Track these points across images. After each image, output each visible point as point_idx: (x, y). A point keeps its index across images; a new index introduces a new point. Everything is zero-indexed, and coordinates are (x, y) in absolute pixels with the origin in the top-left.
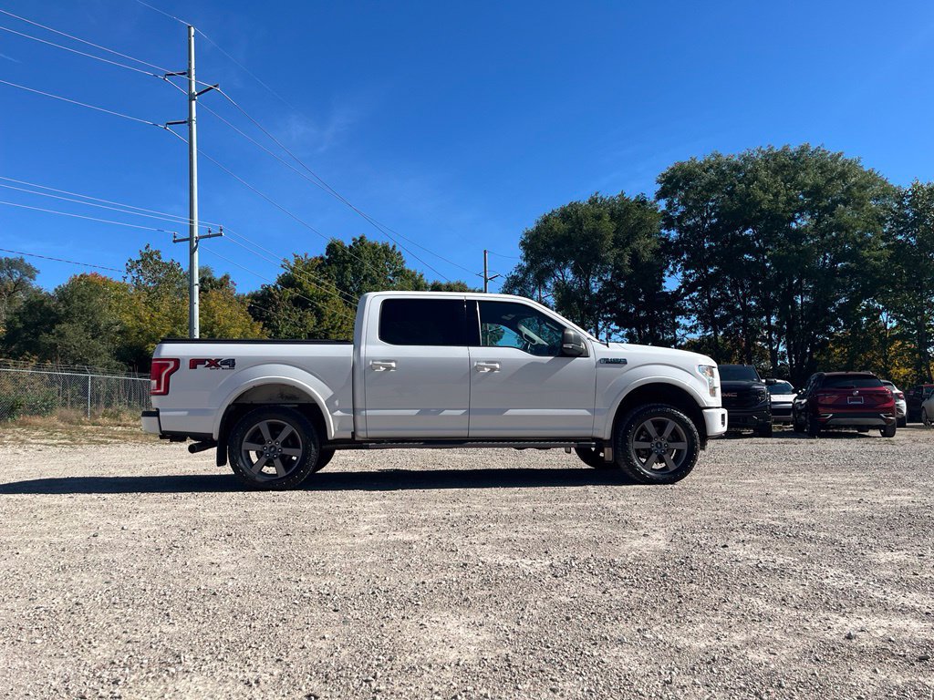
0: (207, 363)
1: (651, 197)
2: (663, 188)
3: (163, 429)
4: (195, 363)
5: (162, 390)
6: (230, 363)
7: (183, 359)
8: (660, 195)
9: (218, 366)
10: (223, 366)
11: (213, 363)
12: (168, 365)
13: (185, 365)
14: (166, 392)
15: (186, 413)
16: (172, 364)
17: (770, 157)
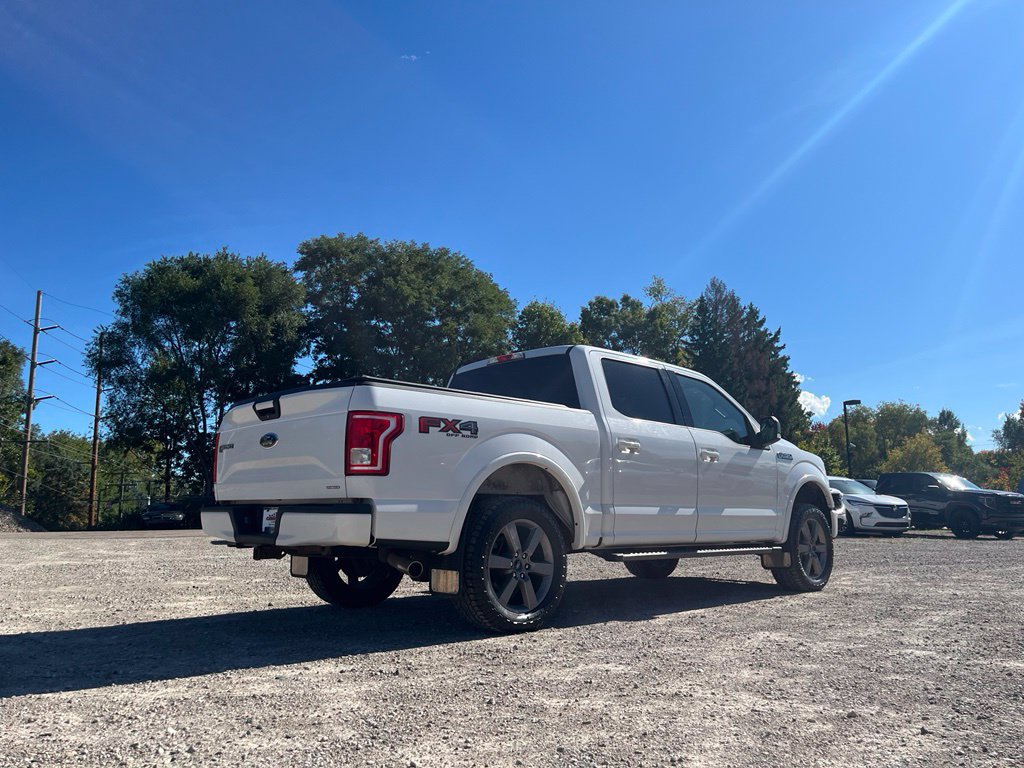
0: (443, 425)
1: (290, 266)
2: (303, 259)
3: (376, 537)
4: (427, 423)
5: (379, 467)
6: (471, 428)
7: (409, 416)
8: (299, 267)
9: (457, 432)
10: (463, 432)
11: (451, 426)
12: (386, 424)
13: (411, 426)
14: (385, 471)
15: (413, 507)
16: (393, 424)
17: (413, 253)
